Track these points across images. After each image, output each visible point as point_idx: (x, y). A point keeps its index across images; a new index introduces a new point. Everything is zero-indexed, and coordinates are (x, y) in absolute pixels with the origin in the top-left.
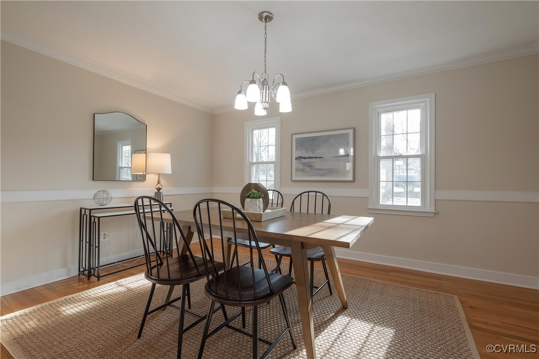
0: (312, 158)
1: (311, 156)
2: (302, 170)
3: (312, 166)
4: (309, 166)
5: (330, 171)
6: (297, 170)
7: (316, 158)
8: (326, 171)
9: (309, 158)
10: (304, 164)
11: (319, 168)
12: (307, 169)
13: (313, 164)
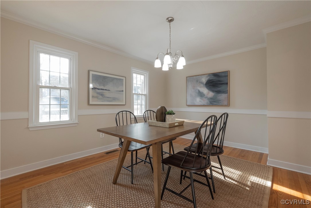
0: (103, 89)
1: (103, 88)
2: (97, 97)
3: (104, 95)
4: (101, 95)
5: (114, 99)
6: (93, 97)
7: (106, 90)
8: (112, 99)
9: (102, 89)
10: (98, 93)
11: (108, 96)
12: (100, 97)
13: (104, 94)
